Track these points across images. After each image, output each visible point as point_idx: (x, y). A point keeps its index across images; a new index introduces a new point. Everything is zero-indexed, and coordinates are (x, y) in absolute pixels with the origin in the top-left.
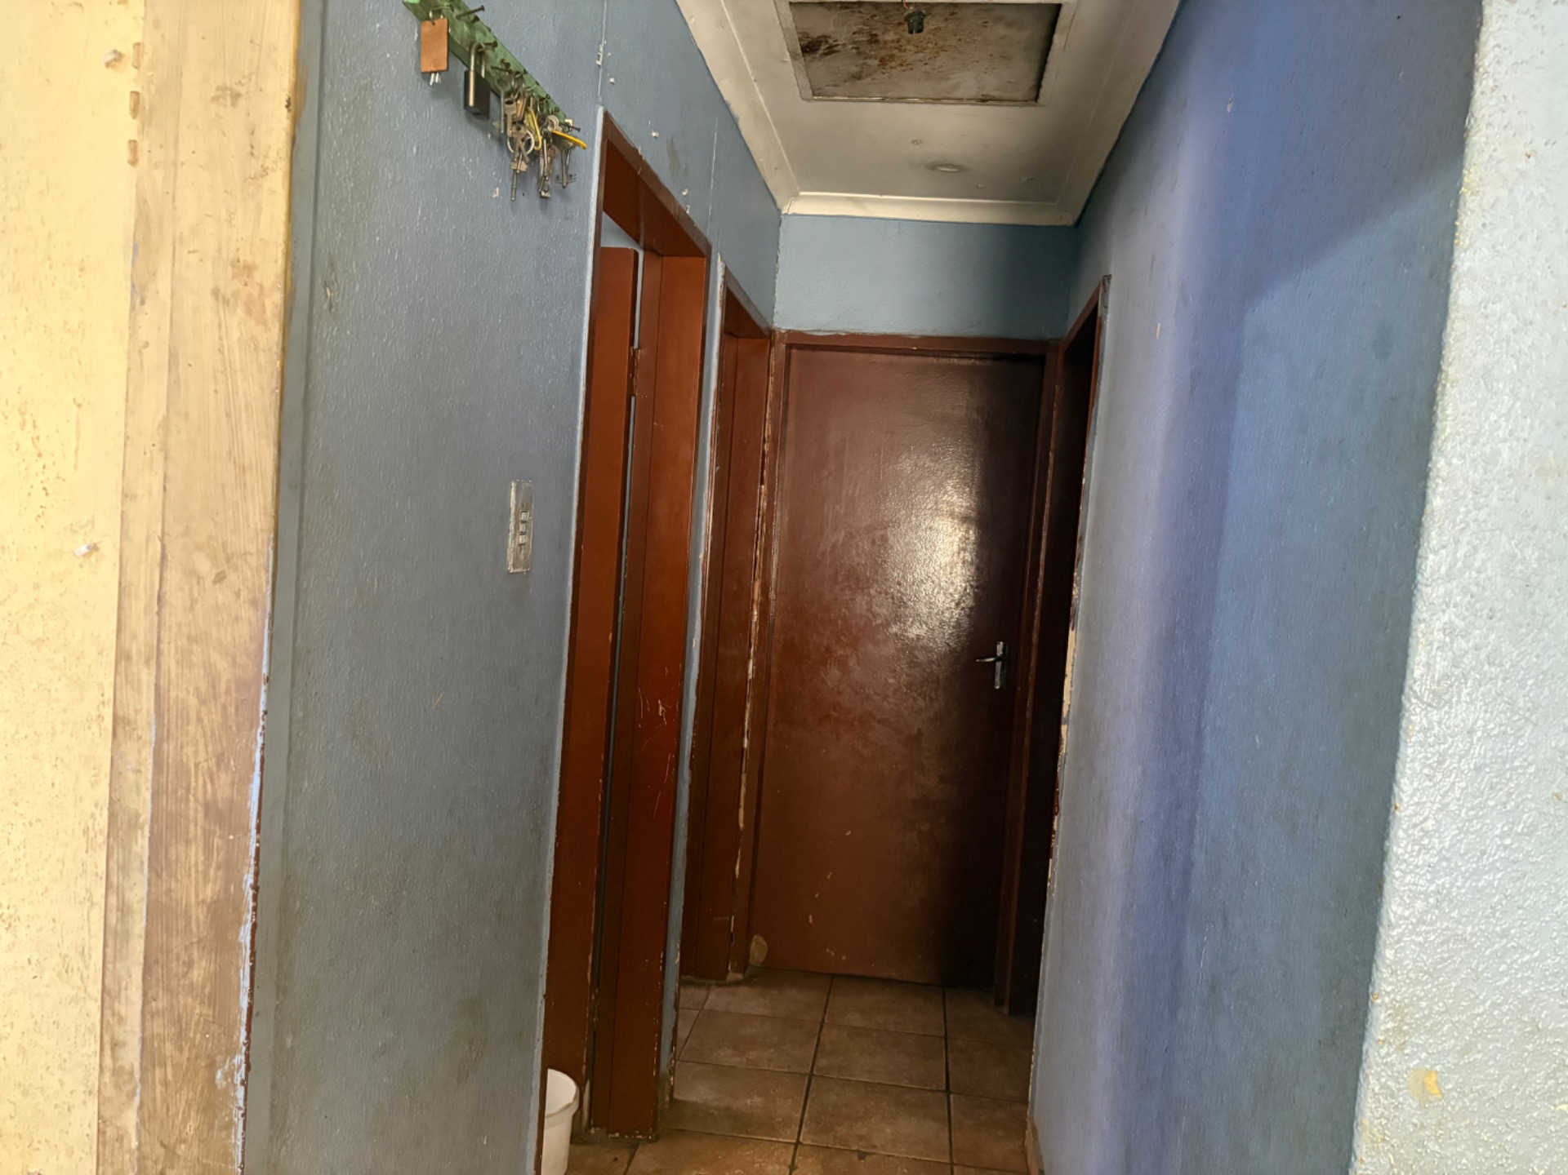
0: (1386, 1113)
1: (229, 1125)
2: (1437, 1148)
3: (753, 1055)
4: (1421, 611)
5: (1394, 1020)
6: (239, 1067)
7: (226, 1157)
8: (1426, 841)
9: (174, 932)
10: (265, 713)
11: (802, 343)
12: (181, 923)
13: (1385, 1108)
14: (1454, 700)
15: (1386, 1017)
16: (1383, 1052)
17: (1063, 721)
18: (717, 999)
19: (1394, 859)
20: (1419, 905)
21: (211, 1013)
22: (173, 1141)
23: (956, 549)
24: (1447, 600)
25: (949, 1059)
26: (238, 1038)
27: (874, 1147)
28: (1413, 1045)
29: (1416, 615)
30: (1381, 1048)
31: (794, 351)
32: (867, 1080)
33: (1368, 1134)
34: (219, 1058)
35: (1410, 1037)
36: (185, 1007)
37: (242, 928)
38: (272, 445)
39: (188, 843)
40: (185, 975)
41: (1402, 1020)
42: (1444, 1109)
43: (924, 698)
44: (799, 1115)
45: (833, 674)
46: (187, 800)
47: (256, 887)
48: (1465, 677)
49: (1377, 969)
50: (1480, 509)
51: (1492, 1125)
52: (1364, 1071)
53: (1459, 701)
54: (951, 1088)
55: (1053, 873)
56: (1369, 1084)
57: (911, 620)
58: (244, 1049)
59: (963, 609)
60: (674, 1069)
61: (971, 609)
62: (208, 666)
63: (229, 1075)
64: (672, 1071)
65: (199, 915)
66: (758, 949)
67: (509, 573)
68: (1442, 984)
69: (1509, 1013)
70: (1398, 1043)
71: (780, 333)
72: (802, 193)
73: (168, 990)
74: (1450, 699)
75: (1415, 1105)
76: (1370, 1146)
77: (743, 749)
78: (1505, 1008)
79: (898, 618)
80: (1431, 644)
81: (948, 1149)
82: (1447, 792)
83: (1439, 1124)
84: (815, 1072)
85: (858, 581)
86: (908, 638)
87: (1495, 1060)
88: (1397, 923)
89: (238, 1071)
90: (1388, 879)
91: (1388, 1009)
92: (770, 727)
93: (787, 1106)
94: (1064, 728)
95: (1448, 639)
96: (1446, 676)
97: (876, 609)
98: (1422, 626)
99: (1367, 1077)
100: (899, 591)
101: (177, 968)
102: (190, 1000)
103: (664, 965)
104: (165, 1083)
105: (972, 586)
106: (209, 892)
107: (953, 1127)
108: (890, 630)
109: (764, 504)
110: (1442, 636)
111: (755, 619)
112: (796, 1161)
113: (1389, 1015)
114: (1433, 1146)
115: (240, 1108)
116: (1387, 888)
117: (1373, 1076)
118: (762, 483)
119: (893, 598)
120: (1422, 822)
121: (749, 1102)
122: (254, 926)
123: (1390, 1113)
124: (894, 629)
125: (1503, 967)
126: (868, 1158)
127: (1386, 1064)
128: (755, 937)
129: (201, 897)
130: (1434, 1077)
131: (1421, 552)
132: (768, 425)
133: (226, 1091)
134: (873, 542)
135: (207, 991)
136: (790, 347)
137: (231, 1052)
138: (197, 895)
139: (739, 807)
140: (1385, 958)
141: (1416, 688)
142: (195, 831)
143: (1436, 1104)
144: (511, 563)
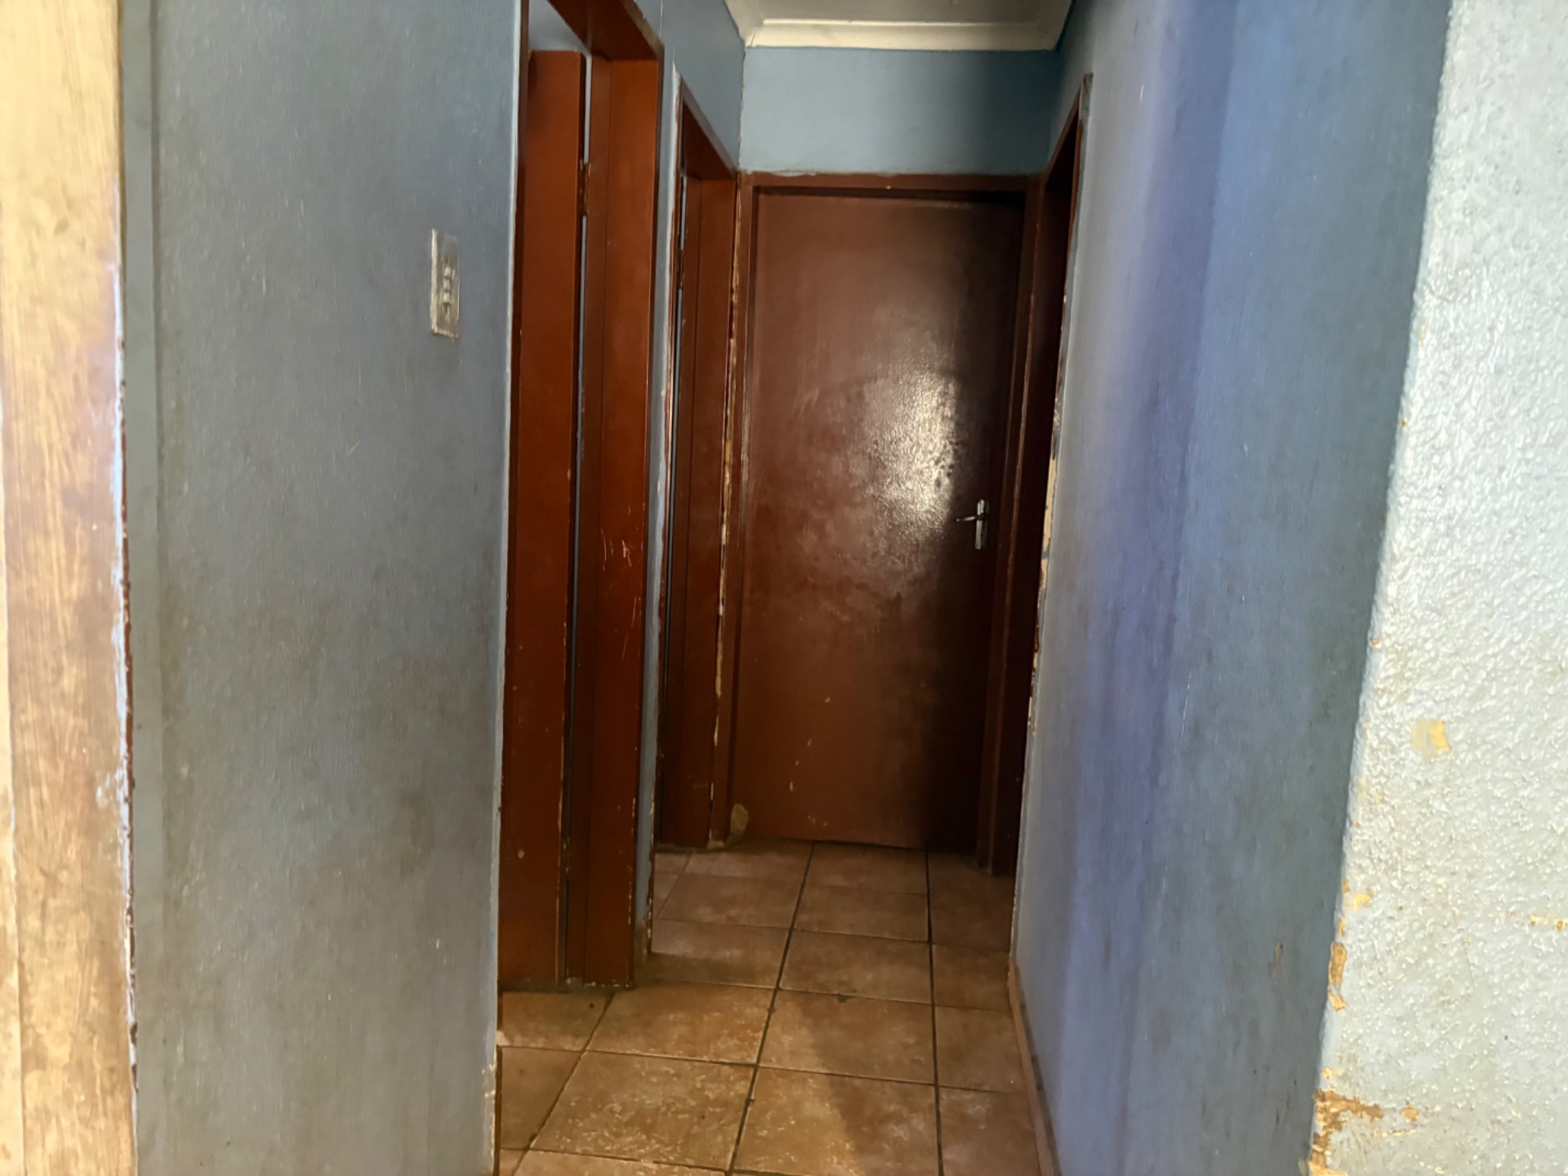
0: (1386, 771)
1: (114, 847)
2: (1443, 808)
3: (733, 912)
4: (1438, 189)
5: (1394, 666)
6: (122, 782)
7: (113, 882)
8: (1436, 459)
9: (40, 637)
10: (123, 383)
11: (770, 187)
12: (46, 628)
13: (1384, 765)
14: (1474, 292)
15: (1387, 663)
16: (1382, 702)
17: (1043, 555)
18: (696, 864)
19: (1400, 483)
20: (1426, 533)
21: (86, 724)
22: (53, 868)
23: (934, 403)
24: (1468, 174)
25: (932, 915)
26: (118, 752)
27: (855, 991)
28: (1417, 692)
29: (1432, 195)
30: (1381, 697)
31: (762, 197)
32: (849, 933)
33: (1365, 795)
34: (98, 774)
35: (1414, 684)
36: (58, 719)
37: (114, 630)
38: (111, 66)
39: (47, 535)
40: (55, 683)
41: (1405, 666)
42: (1452, 764)
43: (903, 561)
44: (779, 965)
45: (809, 539)
46: (43, 485)
47: (127, 583)
48: (1486, 262)
49: (1377, 610)
50: (1508, 61)
51: (1506, 779)
52: (1360, 726)
53: (1479, 295)
54: (934, 940)
55: (1033, 712)
56: (1366, 738)
57: (889, 480)
58: (125, 763)
59: (943, 467)
60: (651, 921)
61: (951, 467)
62: (55, 332)
63: (111, 792)
64: (650, 924)
65: (66, 618)
66: (739, 817)
67: (432, 331)
68: (1452, 623)
69: (1528, 652)
70: (1399, 692)
71: (747, 175)
72: (767, 22)
73: (37, 701)
74: (1470, 292)
75: (1419, 760)
76: (1368, 808)
77: (718, 616)
78: (1523, 646)
79: (874, 479)
80: (1449, 227)
81: (929, 991)
82: (1463, 401)
83: (1446, 781)
84: (795, 927)
85: (833, 440)
86: (886, 499)
87: (1512, 706)
88: (1401, 555)
89: (120, 787)
90: (1392, 507)
91: (1388, 653)
92: (746, 595)
93: (767, 956)
94: (1044, 563)
95: (1468, 220)
96: (1464, 265)
97: (853, 470)
98: (1440, 205)
99: (1363, 734)
100: (876, 451)
101: (46, 676)
102: (62, 712)
103: (637, 811)
104: (41, 804)
105: (951, 443)
106: (75, 589)
107: (935, 973)
108: (867, 491)
109: (734, 360)
110: (1461, 217)
111: (727, 481)
112: (775, 1004)
113: (1390, 661)
114: (1439, 806)
115: (125, 828)
116: (1391, 517)
117: (1371, 729)
118: (731, 336)
119: (870, 458)
120: (1432, 439)
121: (728, 953)
122: (128, 628)
123: (1390, 770)
124: (871, 491)
125: (1522, 600)
126: (849, 1001)
127: (1386, 716)
128: (736, 806)
129: (66, 595)
130: (1441, 728)
131: (1439, 119)
132: (736, 275)
133: (108, 810)
134: (849, 400)
135: (81, 700)
136: (757, 190)
137: (112, 768)
138: (61, 593)
139: (715, 674)
140: (1386, 596)
141: (1431, 281)
142: (55, 522)
143: (1443, 758)
144: (434, 320)
